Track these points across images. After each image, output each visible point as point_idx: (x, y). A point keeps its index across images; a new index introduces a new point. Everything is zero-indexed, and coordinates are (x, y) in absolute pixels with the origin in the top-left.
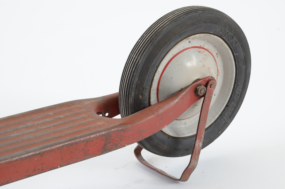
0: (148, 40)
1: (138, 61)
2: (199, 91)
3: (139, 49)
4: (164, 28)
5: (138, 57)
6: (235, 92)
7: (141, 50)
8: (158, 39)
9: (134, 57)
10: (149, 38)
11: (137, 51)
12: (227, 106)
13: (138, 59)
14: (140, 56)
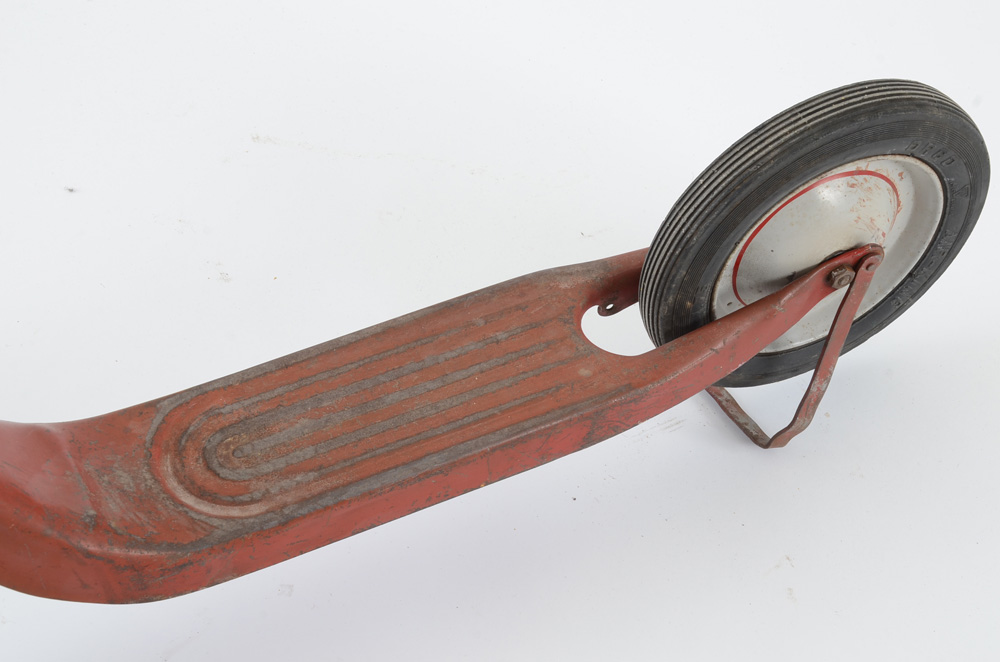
0: (720, 188)
1: (691, 237)
2: (836, 282)
3: (695, 205)
4: (764, 165)
5: (691, 225)
6: (936, 246)
7: (700, 209)
8: (745, 193)
9: (683, 220)
10: (724, 184)
11: (691, 210)
12: (910, 275)
13: (692, 231)
14: (696, 226)
